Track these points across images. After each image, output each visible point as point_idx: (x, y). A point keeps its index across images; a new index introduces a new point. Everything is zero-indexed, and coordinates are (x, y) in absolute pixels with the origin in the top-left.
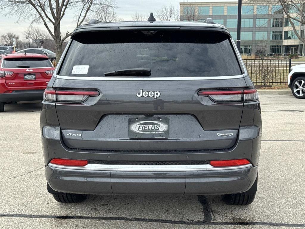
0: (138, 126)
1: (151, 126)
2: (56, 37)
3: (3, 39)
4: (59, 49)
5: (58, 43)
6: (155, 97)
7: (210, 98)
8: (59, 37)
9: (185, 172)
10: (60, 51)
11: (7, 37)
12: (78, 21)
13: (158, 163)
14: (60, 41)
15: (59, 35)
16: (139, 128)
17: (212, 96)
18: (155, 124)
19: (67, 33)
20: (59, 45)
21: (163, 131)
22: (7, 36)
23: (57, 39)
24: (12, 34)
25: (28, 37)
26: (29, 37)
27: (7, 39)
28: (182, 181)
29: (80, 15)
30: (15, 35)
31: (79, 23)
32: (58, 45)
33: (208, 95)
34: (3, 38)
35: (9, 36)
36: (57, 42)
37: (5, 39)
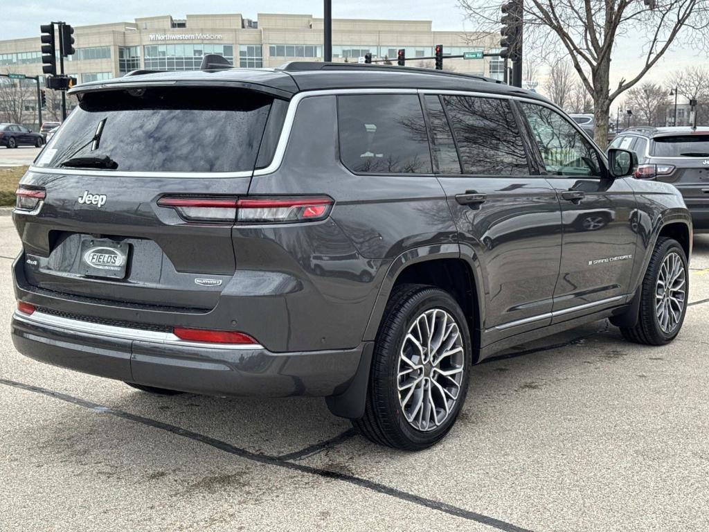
0: (92, 254)
1: (107, 256)
2: (597, 93)
3: (631, 99)
4: (602, 120)
5: (600, 105)
6: (99, 206)
7: (178, 212)
8: (604, 92)
9: (131, 341)
10: (602, 124)
11: (642, 94)
12: (650, 53)
13: (103, 320)
14: (604, 102)
15: (604, 89)
16: (93, 258)
17: (184, 208)
18: (113, 253)
19: (621, 83)
20: (602, 111)
21: (119, 266)
22: (643, 91)
23: (599, 97)
24: (654, 86)
25: (674, 92)
26: (676, 90)
27: (642, 98)
28: (127, 356)
29: (655, 39)
30: (659, 88)
31: (653, 57)
32: (600, 110)
33: (173, 206)
34: (632, 96)
35: (645, 91)
36: (598, 105)
37: (636, 97)
